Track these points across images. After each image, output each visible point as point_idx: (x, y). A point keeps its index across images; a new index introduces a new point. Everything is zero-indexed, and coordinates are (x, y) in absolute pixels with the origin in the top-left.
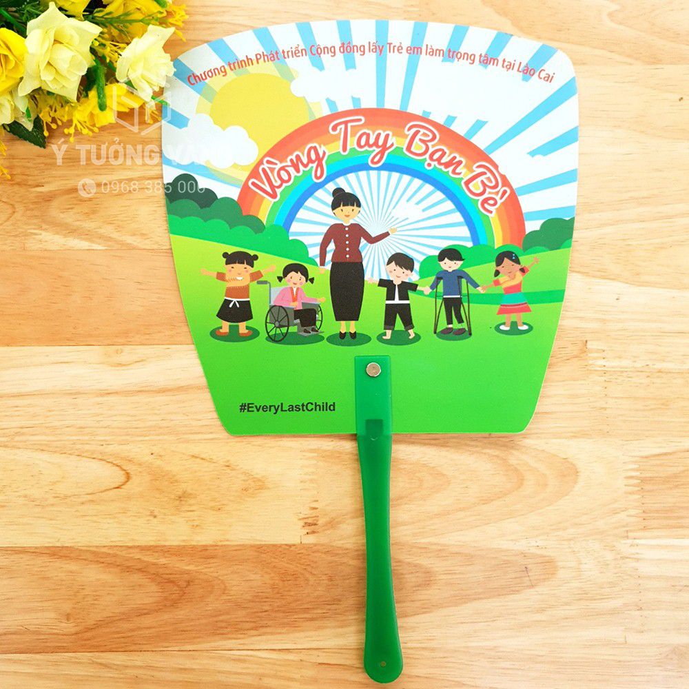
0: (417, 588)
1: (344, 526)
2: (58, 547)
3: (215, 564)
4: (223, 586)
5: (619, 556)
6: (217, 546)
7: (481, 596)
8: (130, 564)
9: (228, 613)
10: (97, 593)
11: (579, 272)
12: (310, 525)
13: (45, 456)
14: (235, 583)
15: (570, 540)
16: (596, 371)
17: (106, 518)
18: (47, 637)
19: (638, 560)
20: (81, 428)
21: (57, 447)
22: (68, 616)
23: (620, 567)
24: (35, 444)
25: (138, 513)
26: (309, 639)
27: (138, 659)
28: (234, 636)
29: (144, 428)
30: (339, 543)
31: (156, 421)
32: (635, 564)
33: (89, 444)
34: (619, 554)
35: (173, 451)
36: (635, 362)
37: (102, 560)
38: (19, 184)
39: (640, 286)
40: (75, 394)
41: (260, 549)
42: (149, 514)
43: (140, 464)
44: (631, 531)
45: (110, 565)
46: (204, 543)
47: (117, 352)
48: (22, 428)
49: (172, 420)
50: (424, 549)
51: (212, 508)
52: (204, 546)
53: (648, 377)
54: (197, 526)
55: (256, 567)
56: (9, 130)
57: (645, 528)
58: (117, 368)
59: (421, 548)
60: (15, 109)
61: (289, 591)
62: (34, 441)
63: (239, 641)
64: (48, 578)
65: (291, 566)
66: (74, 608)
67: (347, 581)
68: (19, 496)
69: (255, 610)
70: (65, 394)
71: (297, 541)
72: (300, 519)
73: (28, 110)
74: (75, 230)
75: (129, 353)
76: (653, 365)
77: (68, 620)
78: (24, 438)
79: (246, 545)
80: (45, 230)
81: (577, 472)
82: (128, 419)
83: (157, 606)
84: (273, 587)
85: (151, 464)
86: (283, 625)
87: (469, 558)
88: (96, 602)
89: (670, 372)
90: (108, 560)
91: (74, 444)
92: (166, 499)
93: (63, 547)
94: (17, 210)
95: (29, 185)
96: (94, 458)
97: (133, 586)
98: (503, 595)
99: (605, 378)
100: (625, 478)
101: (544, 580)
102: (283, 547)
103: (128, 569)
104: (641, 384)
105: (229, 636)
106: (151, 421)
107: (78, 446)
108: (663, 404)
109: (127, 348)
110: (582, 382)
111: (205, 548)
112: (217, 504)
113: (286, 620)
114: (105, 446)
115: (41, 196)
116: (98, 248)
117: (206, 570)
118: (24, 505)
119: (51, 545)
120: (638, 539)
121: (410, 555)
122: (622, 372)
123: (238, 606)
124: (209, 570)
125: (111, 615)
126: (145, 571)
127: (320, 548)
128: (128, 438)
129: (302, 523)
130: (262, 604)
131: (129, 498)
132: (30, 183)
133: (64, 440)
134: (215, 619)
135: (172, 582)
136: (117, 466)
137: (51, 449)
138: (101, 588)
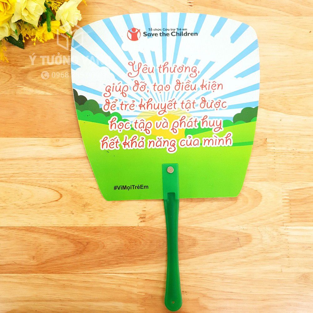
0: (189, 247)
1: (157, 219)
2: (29, 227)
3: (99, 235)
4: (103, 245)
5: (279, 234)
6: (101, 227)
7: (218, 251)
8: (61, 235)
9: (105, 257)
10: (47, 247)
11: (263, 108)
12: (142, 218)
13: (24, 186)
14: (108, 243)
15: (258, 226)
16: (271, 152)
17: (51, 214)
18: (24, 266)
19: (288, 235)
20: (40, 174)
21: (29, 183)
22: (34, 258)
23: (280, 238)
24: (19, 181)
25: (66, 212)
26: (141, 269)
27: (65, 277)
28: (108, 267)
29: (69, 174)
30: (155, 226)
31: (74, 171)
32: (287, 238)
33: (44, 181)
34: (279, 233)
35: (81, 185)
36: (288, 148)
37: (49, 233)
38: (13, 65)
39: (290, 114)
40: (37, 159)
41: (120, 228)
42: (71, 212)
43: (66, 191)
44: (285, 223)
45: (52, 235)
46: (95, 226)
47: (57, 140)
48: (14, 174)
49: (81, 171)
50: (193, 229)
51: (99, 210)
52: (95, 227)
53: (293, 155)
54: (92, 218)
55: (117, 236)
56: (7, 40)
57: (291, 222)
58: (56, 148)
59: (192, 229)
60: (10, 30)
61: (133, 247)
62: (19, 180)
63: (110, 269)
64: (25, 241)
65: (133, 236)
66: (36, 254)
67: (159, 243)
68: (12, 204)
69: (117, 256)
70: (33, 159)
71: (136, 225)
72: (138, 216)
73: (16, 30)
74: (38, 86)
75: (62, 141)
76: (296, 149)
77: (34, 259)
78: (15, 178)
79: (114, 227)
80: (25, 86)
81: (261, 196)
82: (61, 170)
83: (73, 253)
84: (125, 245)
85: (72, 190)
86: (130, 262)
87: (213, 234)
88: (46, 251)
89: (304, 153)
90: (52, 233)
91: (37, 181)
92: (78, 206)
93: (32, 227)
94: (12, 77)
95: (18, 66)
96: (46, 188)
97: (63, 245)
98: (228, 250)
99: (274, 155)
100: (283, 199)
101: (246, 244)
102: (130, 227)
103: (61, 237)
104: (291, 158)
105: (105, 267)
106: (71, 171)
107: (39, 182)
108: (300, 167)
109: (61, 139)
110: (264, 157)
111: (95, 228)
112: (101, 208)
113: (131, 260)
114: (51, 182)
115: (23, 71)
116: (48, 94)
117: (95, 238)
118: (15, 208)
119: (26, 226)
120: (288, 226)
121: (186, 232)
122: (282, 152)
123: (110, 254)
124: (96, 238)
125: (53, 257)
126: (68, 238)
127: (146, 228)
128: (61, 179)
129: (139, 217)
130: (120, 253)
131: (61, 206)
132: (18, 65)
133: (32, 180)
134: (99, 259)
135: (80, 243)
136: (56, 191)
137: (27, 183)
138: (49, 245)
